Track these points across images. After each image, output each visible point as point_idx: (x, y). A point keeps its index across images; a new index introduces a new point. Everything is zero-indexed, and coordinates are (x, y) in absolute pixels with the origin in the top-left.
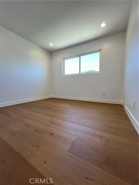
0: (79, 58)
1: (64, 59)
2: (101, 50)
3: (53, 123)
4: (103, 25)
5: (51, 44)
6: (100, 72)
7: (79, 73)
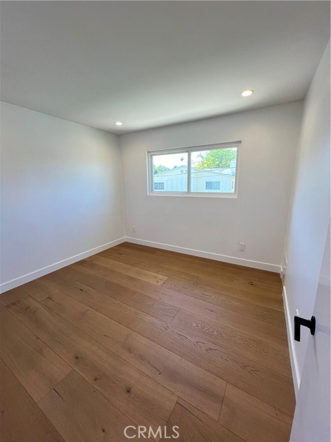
0: (187, 154)
1: (151, 153)
2: (240, 142)
3: (130, 350)
4: (247, 93)
5: (119, 124)
6: (236, 197)
7: (186, 190)
